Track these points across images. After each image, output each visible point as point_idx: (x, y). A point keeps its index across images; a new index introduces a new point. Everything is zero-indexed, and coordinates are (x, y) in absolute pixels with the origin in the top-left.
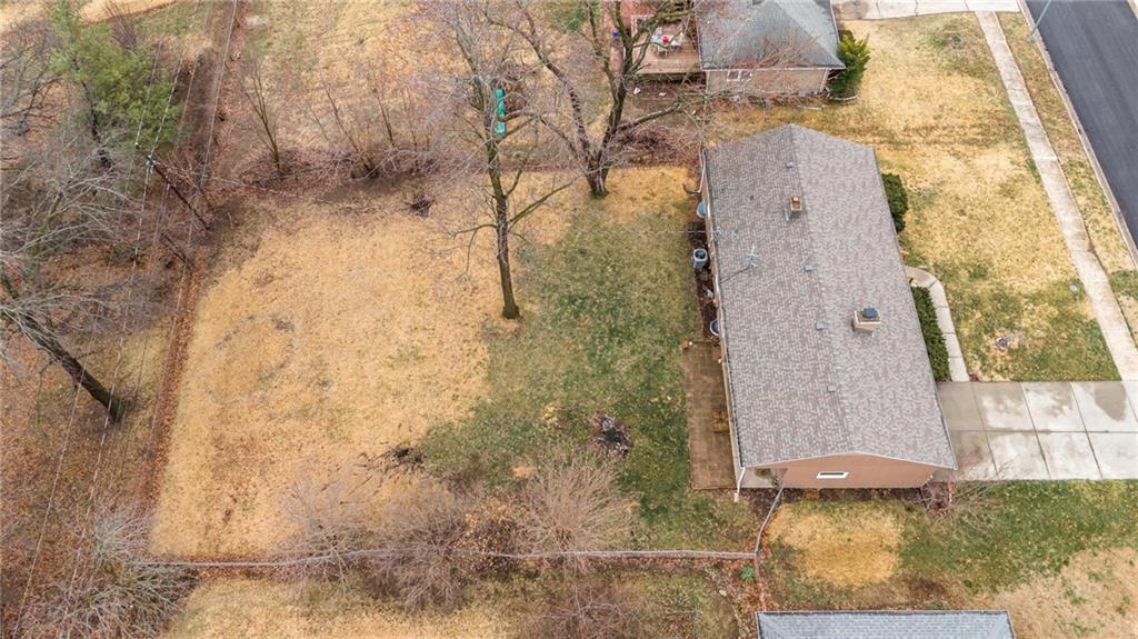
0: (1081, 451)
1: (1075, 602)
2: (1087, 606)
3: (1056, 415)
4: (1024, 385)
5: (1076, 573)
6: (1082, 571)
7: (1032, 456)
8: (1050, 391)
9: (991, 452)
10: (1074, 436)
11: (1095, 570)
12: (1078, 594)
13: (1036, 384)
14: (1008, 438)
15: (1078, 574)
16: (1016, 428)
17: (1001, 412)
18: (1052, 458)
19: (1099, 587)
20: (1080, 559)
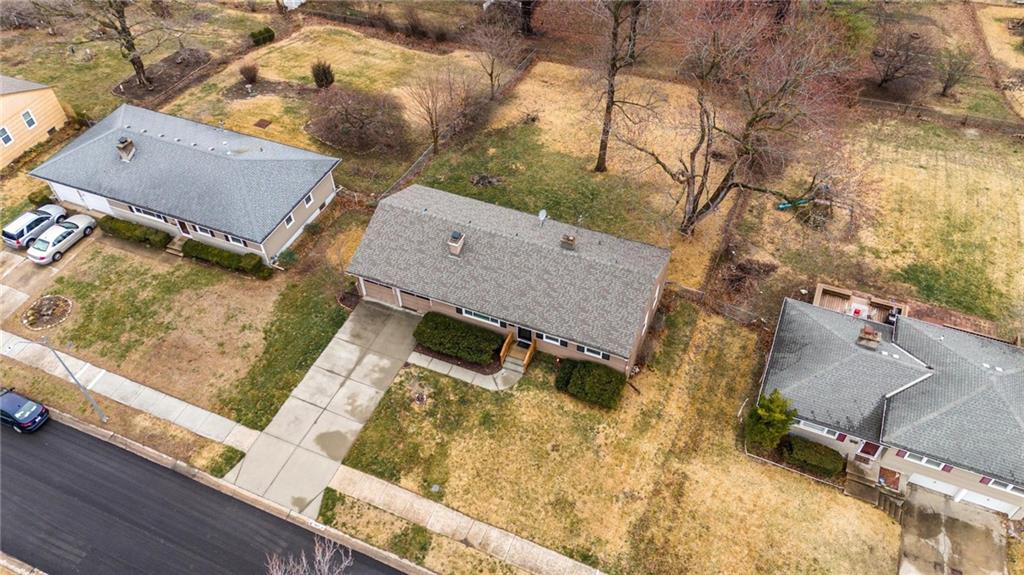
0: (317, 396)
1: (244, 328)
2: (237, 331)
3: (349, 398)
4: (382, 393)
5: (256, 339)
6: (255, 343)
7: (334, 365)
8: (367, 407)
9: (353, 343)
10: (327, 400)
11: (250, 349)
12: (247, 331)
13: (378, 402)
14: (355, 359)
15: (255, 340)
16: (358, 368)
17: (374, 366)
18: (324, 375)
19: (240, 344)
20: (261, 347)
